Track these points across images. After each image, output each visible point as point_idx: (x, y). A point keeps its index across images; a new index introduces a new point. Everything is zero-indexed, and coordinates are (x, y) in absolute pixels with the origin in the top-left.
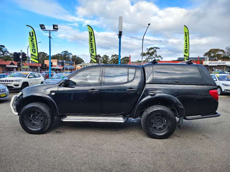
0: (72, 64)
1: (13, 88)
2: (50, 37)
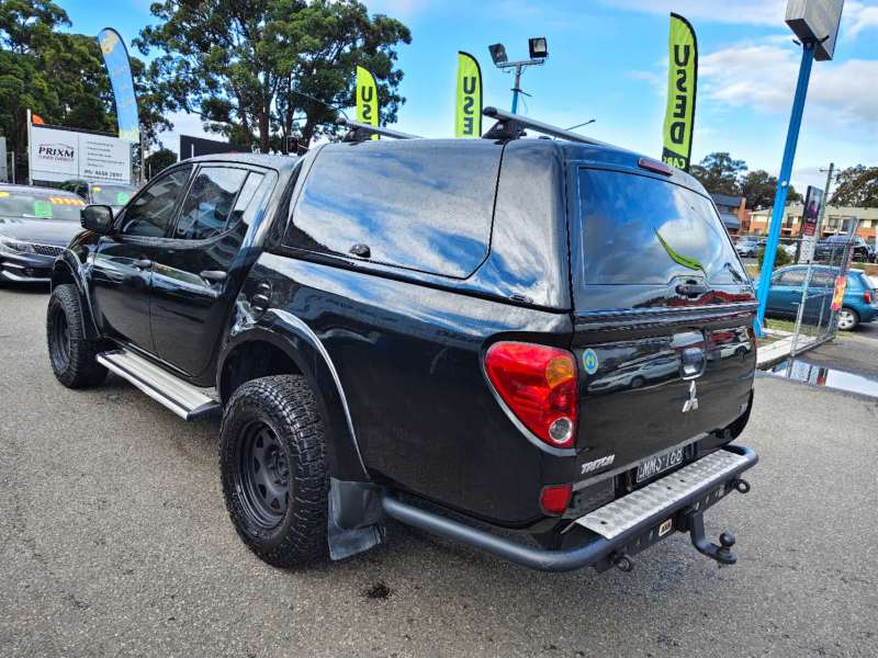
0: (733, 207)
2: (517, 90)
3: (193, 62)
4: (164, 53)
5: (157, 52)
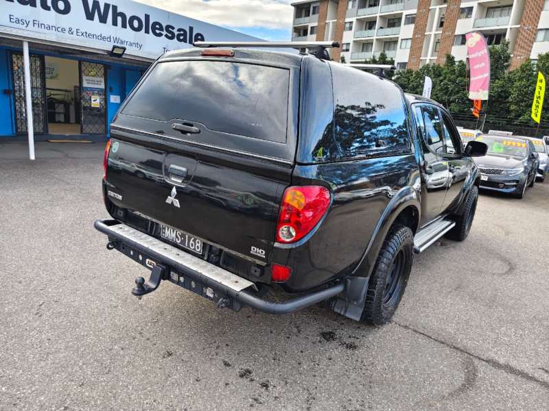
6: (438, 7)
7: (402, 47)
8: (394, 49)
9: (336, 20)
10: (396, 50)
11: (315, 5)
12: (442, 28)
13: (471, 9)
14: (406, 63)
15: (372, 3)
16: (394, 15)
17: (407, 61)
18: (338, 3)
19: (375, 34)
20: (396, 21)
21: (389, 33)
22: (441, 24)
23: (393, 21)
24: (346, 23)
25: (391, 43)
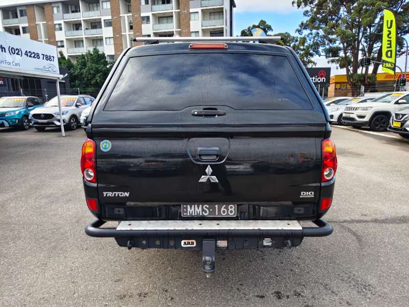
1: (355, 122)
3: (321, 32)
4: (309, 32)
5: (306, 32)
6: (126, 15)
7: (107, 44)
8: (101, 45)
9: (45, 22)
10: (103, 45)
11: (20, 9)
12: (132, 30)
13: (148, 18)
14: (113, 55)
15: (74, 9)
16: (95, 20)
17: (114, 54)
18: (43, 9)
19: (83, 34)
20: (96, 24)
21: (94, 33)
22: (131, 28)
23: (95, 24)
24: (55, 24)
25: (98, 41)
